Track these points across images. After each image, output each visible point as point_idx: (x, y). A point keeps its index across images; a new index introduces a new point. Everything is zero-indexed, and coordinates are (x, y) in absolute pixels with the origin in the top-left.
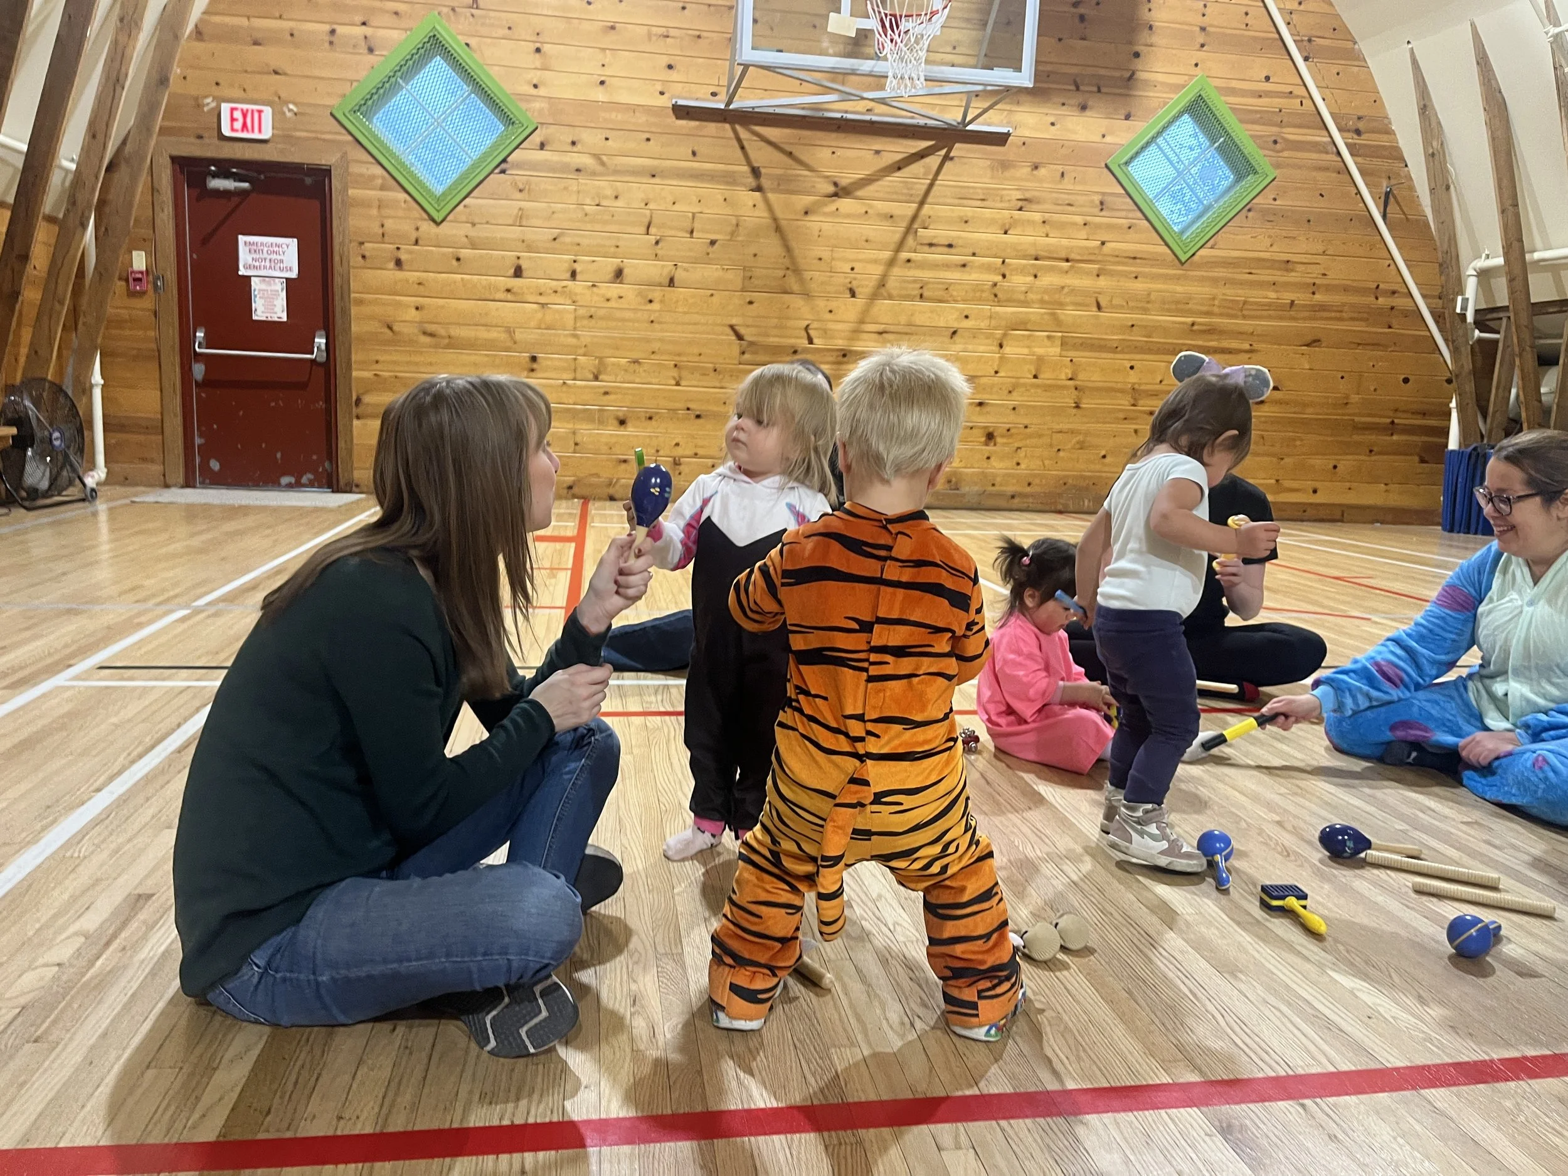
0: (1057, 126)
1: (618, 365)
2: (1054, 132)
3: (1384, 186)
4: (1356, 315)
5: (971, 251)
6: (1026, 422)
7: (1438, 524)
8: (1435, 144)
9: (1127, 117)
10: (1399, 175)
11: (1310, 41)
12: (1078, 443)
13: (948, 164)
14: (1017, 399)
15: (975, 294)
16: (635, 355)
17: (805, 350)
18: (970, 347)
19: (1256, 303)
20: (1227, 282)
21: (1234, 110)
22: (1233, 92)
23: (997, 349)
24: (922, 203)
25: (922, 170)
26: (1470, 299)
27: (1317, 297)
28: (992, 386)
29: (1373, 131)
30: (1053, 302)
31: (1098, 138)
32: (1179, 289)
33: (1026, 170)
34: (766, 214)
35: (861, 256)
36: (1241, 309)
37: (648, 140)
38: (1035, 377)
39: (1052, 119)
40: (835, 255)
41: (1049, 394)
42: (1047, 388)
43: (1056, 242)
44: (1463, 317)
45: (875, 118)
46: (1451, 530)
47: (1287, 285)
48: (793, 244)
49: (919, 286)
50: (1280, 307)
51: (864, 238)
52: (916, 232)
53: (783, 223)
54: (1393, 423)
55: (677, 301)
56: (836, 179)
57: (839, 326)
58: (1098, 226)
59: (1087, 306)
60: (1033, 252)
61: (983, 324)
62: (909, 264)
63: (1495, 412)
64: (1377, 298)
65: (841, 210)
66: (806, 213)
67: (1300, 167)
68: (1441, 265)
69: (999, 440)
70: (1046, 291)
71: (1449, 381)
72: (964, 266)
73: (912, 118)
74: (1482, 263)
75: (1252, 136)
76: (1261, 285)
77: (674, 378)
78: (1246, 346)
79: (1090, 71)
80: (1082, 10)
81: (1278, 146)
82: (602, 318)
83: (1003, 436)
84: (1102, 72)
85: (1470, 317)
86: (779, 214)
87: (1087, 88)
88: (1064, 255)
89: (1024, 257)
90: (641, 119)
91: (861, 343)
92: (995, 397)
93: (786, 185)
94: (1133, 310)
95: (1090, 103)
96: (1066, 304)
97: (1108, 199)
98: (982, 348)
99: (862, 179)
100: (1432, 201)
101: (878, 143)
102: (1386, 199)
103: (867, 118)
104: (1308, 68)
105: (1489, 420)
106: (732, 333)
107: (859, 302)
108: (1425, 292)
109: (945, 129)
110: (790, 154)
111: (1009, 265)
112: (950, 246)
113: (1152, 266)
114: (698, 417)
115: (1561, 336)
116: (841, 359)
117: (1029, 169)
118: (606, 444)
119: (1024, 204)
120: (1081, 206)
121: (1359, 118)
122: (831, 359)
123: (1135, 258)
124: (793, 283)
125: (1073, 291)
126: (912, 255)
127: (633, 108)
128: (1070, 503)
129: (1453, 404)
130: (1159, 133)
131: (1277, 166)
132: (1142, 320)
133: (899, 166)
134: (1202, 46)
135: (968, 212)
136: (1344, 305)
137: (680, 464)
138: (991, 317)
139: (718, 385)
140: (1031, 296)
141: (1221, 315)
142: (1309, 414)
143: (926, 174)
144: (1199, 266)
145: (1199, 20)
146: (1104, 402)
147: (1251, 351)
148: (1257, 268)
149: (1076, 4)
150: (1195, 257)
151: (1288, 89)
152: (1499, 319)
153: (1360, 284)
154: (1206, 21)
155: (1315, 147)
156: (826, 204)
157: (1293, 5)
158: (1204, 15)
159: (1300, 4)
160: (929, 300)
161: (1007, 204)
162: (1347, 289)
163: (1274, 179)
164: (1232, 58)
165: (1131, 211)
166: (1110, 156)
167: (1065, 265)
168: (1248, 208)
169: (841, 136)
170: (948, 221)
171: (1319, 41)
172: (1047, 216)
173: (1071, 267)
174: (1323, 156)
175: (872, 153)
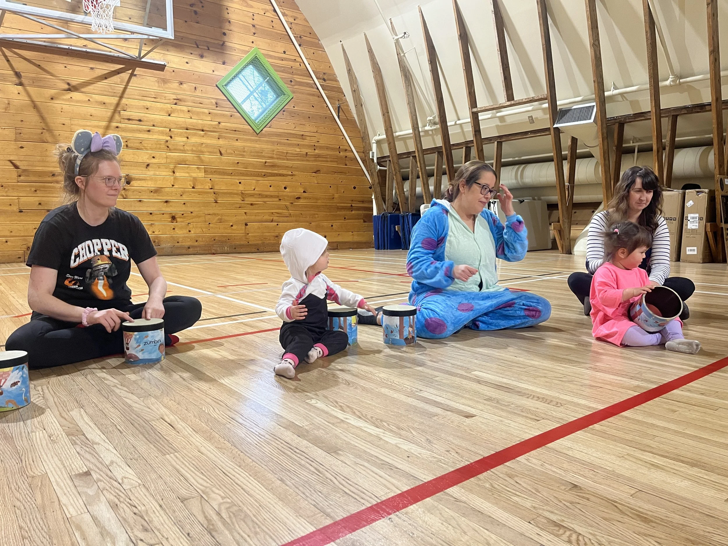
0: (190, 64)
2: (187, 67)
3: (337, 105)
4: (332, 160)
5: (152, 123)
6: (191, 210)
7: (373, 248)
8: (355, 86)
9: (224, 63)
10: (342, 99)
11: (300, 37)
12: (219, 219)
13: (134, 78)
14: (185, 198)
15: (156, 146)
18: (157, 173)
19: (292, 153)
20: (278, 143)
22: (271, 57)
23: (172, 173)
24: (121, 97)
25: (119, 80)
26: (375, 153)
27: (316, 151)
28: (172, 192)
29: (330, 80)
30: (198, 151)
31: (211, 72)
32: (257, 146)
33: (176, 85)
34: (26, 98)
35: (89, 124)
36: (285, 156)
38: (193, 188)
39: (187, 60)
40: (72, 122)
41: (201, 196)
42: (200, 193)
43: (195, 121)
44: (373, 160)
45: (88, 50)
46: (378, 249)
47: (304, 146)
48: (46, 115)
50: (302, 155)
51: (89, 114)
52: (120, 112)
53: (38, 104)
54: (352, 206)
56: (68, 81)
58: (216, 115)
59: (215, 153)
60: (185, 126)
61: (163, 161)
62: (118, 129)
63: (388, 200)
64: (340, 152)
65: (73, 98)
66: (52, 99)
67: (303, 93)
68: (362, 139)
69: (178, 220)
70: (194, 146)
71: (370, 188)
72: (149, 131)
73: (110, 52)
74: (377, 138)
75: (281, 78)
76: (293, 145)
78: (290, 173)
79: (202, 39)
80: (195, 8)
81: (292, 83)
83: (180, 217)
84: (208, 40)
85: (375, 161)
86: (35, 99)
87: (202, 47)
88: (201, 128)
89: (181, 128)
92: (174, 198)
93: (36, 82)
94: (237, 156)
95: (205, 54)
96: (205, 152)
97: (219, 102)
98: (164, 173)
99: (84, 82)
100: (357, 111)
101: (92, 64)
102: (339, 109)
103: (84, 50)
104: (301, 50)
105: (386, 203)
108: (357, 150)
109: (129, 59)
110: (38, 66)
111: (173, 132)
112: (140, 121)
113: (244, 135)
115: (409, 168)
117: (178, 84)
119: (177, 101)
120: (206, 104)
121: (324, 74)
123: (235, 131)
124: (47, 136)
125: (207, 146)
126: (119, 125)
128: (218, 249)
129: (373, 197)
130: (240, 72)
131: (293, 92)
132: (242, 160)
133: (105, 77)
134: (254, 34)
135: (148, 104)
136: (328, 155)
138: (167, 158)
139: (5, 194)
141: (277, 158)
142: (319, 203)
143: (122, 81)
144: (265, 136)
145: (251, 21)
146: (229, 199)
147: (292, 175)
148: (290, 138)
149: (191, 5)
150: (263, 131)
151: (294, 58)
152: (386, 161)
153: (333, 146)
154: (255, 22)
155: (308, 85)
156: (63, 95)
157: (291, 20)
158: (253, 19)
159: (295, 20)
160: (132, 148)
161: (168, 101)
162: (327, 148)
163: (292, 98)
164: (268, 41)
165: (231, 108)
166: (218, 81)
167: (202, 133)
168: (283, 110)
169: (69, 58)
170: (138, 108)
171: (304, 38)
172: (190, 108)
173: (205, 134)
174: (312, 89)
175: (88, 69)
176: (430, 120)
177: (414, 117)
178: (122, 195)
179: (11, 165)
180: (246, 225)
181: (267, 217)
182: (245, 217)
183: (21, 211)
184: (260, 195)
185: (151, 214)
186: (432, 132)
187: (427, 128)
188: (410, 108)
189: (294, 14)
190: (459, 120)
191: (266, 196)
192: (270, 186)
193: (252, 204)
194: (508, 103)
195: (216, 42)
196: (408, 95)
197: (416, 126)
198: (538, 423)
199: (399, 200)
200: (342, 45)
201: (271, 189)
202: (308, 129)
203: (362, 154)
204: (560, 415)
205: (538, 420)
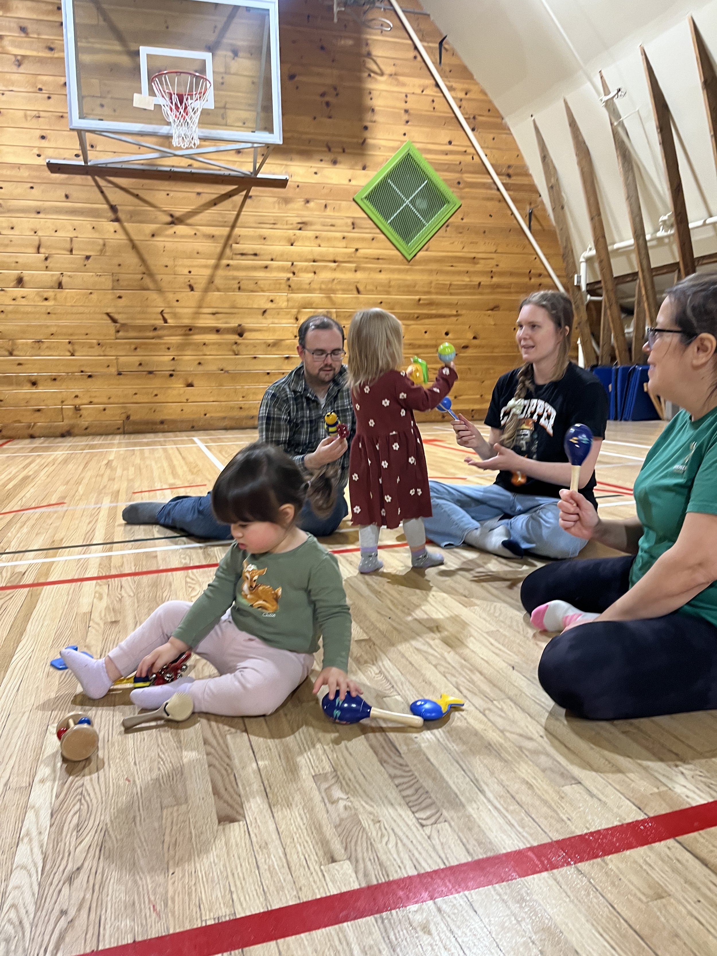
0: (319, 175)
1: (27, 344)
2: (315, 179)
3: (528, 210)
4: (518, 290)
5: (270, 258)
8: (553, 180)
9: (364, 168)
10: (536, 202)
11: (474, 118)
13: (248, 201)
15: (276, 286)
16: (39, 337)
17: (162, 328)
19: (457, 285)
20: (438, 272)
21: (431, 163)
22: (430, 151)
23: (293, 321)
24: (233, 227)
25: (231, 206)
26: (583, 276)
27: (495, 280)
29: (517, 175)
30: (328, 289)
31: (347, 182)
32: (409, 278)
33: (299, 204)
34: (124, 237)
35: (195, 263)
36: (449, 289)
37: (32, 188)
39: (315, 170)
40: (177, 263)
43: (326, 250)
44: (579, 287)
45: (194, 171)
47: (476, 273)
48: (146, 257)
49: (237, 281)
50: (473, 287)
51: (196, 251)
52: (231, 246)
53: (137, 243)
55: (66, 298)
56: (172, 212)
57: (185, 310)
58: (353, 239)
59: (352, 290)
60: (311, 257)
61: (284, 305)
62: (228, 268)
63: (604, 344)
65: (177, 232)
66: (153, 235)
67: (475, 198)
68: (563, 256)
70: (323, 282)
72: (266, 267)
73: (219, 170)
74: (588, 254)
76: (459, 273)
77: (69, 351)
78: (454, 312)
79: (337, 139)
80: (327, 99)
81: (461, 186)
82: (11, 312)
84: (345, 139)
85: (584, 288)
86: (134, 237)
87: (336, 150)
88: (331, 258)
89: (306, 261)
90: (25, 173)
91: (201, 321)
93: (133, 216)
94: (380, 292)
95: (339, 159)
96: (337, 290)
97: (357, 221)
98: (284, 321)
99: (190, 212)
101: (199, 188)
102: (530, 217)
103: (188, 170)
104: (475, 136)
105: (601, 350)
106: (108, 318)
107: (197, 294)
108: (558, 274)
109: (243, 178)
110: (137, 196)
111: (297, 266)
112: (255, 255)
113: (390, 264)
114: (90, 376)
115: (634, 296)
116: (188, 332)
117: (303, 203)
118: (24, 399)
119: (302, 225)
120: (340, 226)
121: (509, 167)
122: (180, 332)
123: (378, 259)
125: (340, 282)
126: (231, 262)
127: (19, 166)
129: (579, 342)
131: (462, 198)
132: (387, 298)
133: (215, 203)
134: (407, 122)
135: (265, 232)
136: (511, 284)
137: (80, 410)
138: (288, 301)
139: (102, 354)
140: (313, 286)
141: (437, 293)
142: (497, 353)
143: (234, 206)
144: (419, 263)
145: (403, 105)
147: (457, 316)
148: (456, 263)
149: (323, 95)
150: (417, 257)
151: (464, 149)
152: (601, 288)
153: (519, 271)
154: (407, 106)
155: (484, 185)
156: (166, 229)
157: (461, 95)
158: (406, 102)
159: (466, 94)
160: (245, 290)
161: (291, 227)
162: (511, 274)
163: (461, 206)
164: (427, 130)
165: (372, 228)
166: (355, 193)
167: (333, 265)
168: (446, 225)
169: (172, 183)
170: (252, 238)
171: (480, 118)
172: (318, 233)
173: (338, 266)
174: (489, 192)
175: (195, 194)
176: (664, 222)
177: (637, 219)
178: (234, 351)
183: (120, 374)
184: (412, 346)
185: (268, 373)
186: (670, 240)
187: (661, 233)
188: (630, 205)
189: (466, 86)
190: (711, 216)
191: (420, 347)
192: (426, 332)
195: (355, 140)
196: (627, 185)
197: (639, 232)
198: (321, 871)
199: (615, 346)
200: (534, 121)
201: (427, 336)
202: (482, 248)
203: (565, 280)
204: (395, 856)
205: (333, 860)
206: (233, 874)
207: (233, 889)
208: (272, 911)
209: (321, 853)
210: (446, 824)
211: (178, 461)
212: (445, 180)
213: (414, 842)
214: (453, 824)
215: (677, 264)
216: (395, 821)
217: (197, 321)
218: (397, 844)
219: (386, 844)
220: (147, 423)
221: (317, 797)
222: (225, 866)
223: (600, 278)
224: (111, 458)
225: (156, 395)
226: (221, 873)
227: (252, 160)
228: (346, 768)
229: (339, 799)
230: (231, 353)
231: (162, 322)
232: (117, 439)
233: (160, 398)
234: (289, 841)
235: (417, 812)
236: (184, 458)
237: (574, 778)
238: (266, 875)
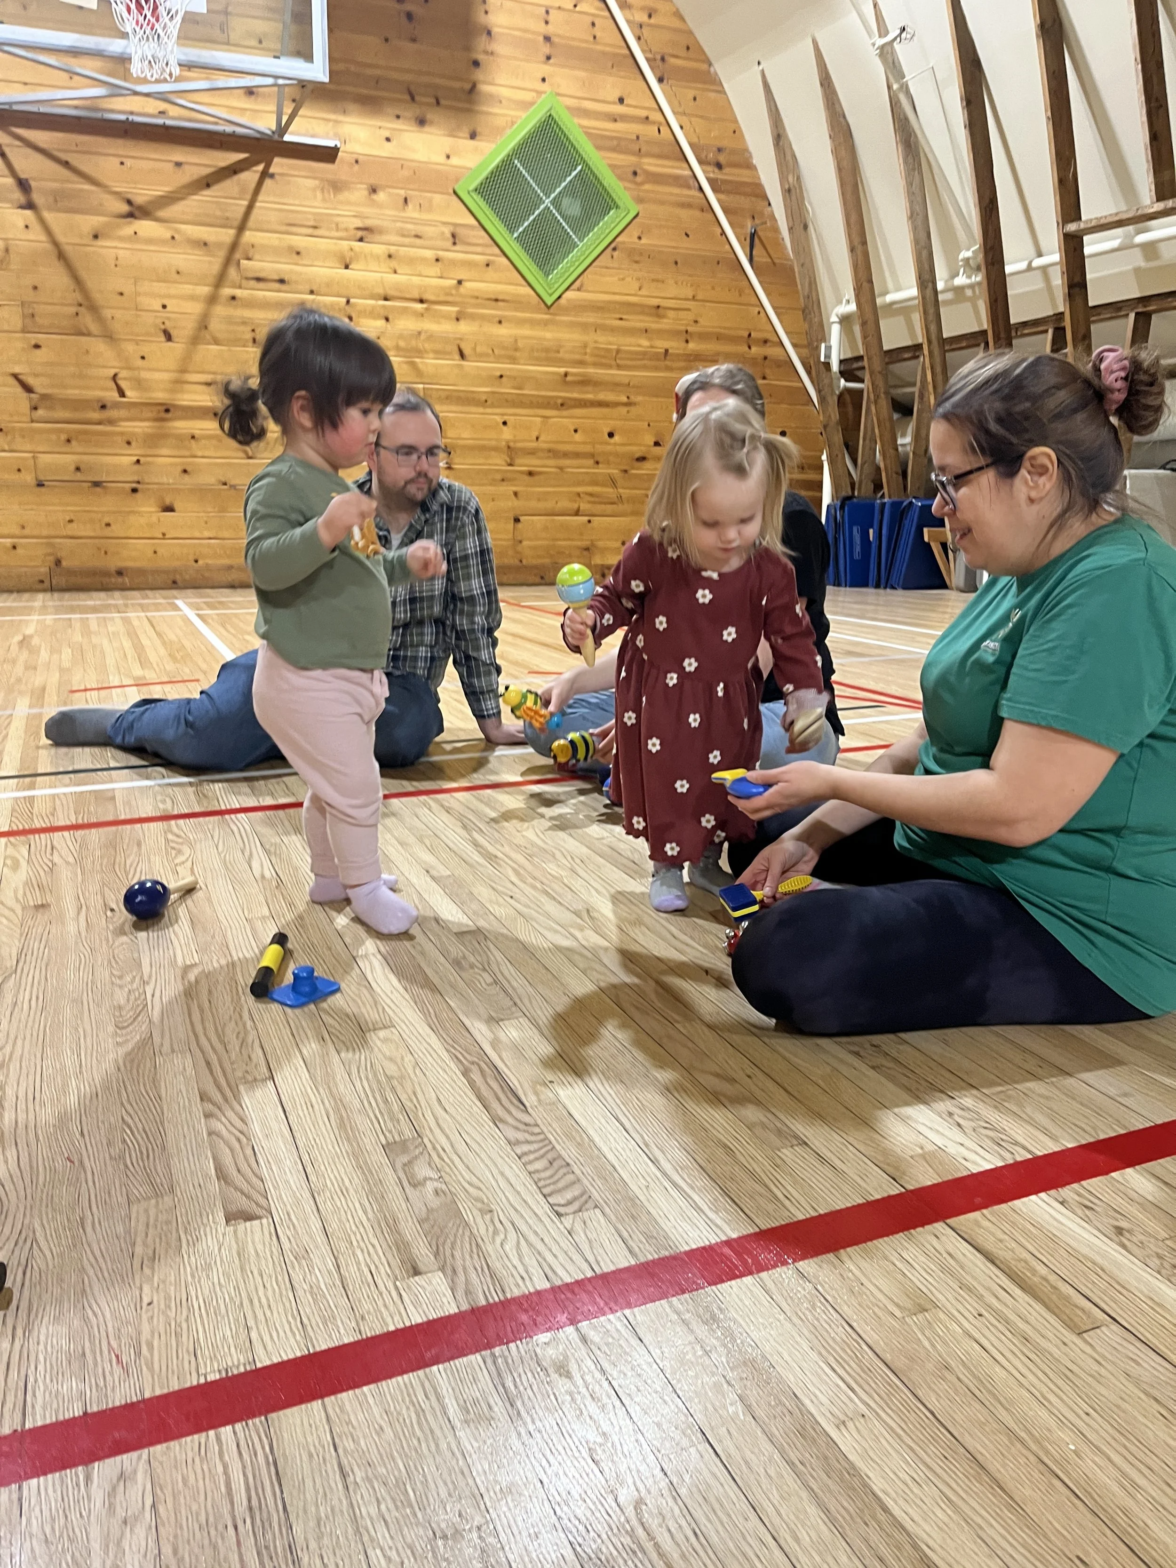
0: (394, 142)
2: (387, 151)
3: (748, 228)
5: (308, 288)
8: (791, 178)
9: (473, 136)
10: (762, 214)
11: (663, 59)
13: (268, 182)
17: (116, 405)
19: (629, 352)
21: (588, 135)
22: (586, 114)
24: (241, 228)
25: (237, 189)
26: (834, 347)
27: (691, 345)
29: (734, 165)
30: (409, 349)
31: (442, 159)
32: (548, 335)
33: (359, 193)
34: (43, 237)
35: (173, 291)
36: (615, 358)
39: (387, 134)
40: (141, 290)
43: (406, 280)
44: (827, 365)
45: (169, 122)
46: (839, 585)
47: (661, 333)
48: (83, 274)
49: (249, 328)
50: (655, 357)
51: (175, 270)
52: (238, 263)
53: (68, 249)
56: (129, 196)
57: (157, 376)
58: (453, 263)
59: (450, 353)
60: (381, 291)
62: (234, 302)
63: (865, 465)
64: (750, 347)
65: (140, 233)
66: (96, 237)
67: (662, 203)
68: (803, 312)
70: (401, 336)
71: (822, 434)
73: (216, 124)
74: (844, 309)
75: (610, 165)
76: (633, 331)
78: (624, 399)
79: (425, 79)
80: (409, 7)
81: (639, 179)
84: (438, 81)
85: (835, 367)
86: (61, 238)
87: (424, 100)
88: (417, 296)
89: (372, 297)
91: (186, 396)
94: (498, 359)
95: (429, 116)
96: (426, 352)
97: (460, 231)
99: (162, 197)
100: (792, 241)
101: (179, 154)
102: (752, 241)
103: (160, 121)
104: (663, 91)
105: (859, 469)
106: (18, 384)
107: (177, 348)
108: (795, 341)
109: (257, 139)
110: (66, 164)
111: (355, 305)
113: (516, 310)
115: (914, 384)
116: (163, 415)
117: (366, 193)
119: (365, 233)
120: (431, 238)
121: (719, 150)
122: (149, 415)
123: (497, 300)
124: (88, 321)
125: (431, 337)
126: (238, 292)
129: (824, 457)
131: (639, 200)
132: (510, 369)
133: (207, 182)
134: (549, 58)
135: (299, 241)
136: (718, 354)
139: (6, 448)
141: (595, 365)
143: (243, 190)
144: (566, 310)
145: (542, 28)
146: (478, 461)
147: (628, 404)
148: (627, 313)
150: (562, 301)
151: (643, 113)
152: (863, 368)
153: (732, 333)
154: (550, 29)
155: (677, 181)
156: (120, 227)
157: (642, 17)
158: (547, 23)
159: (650, 16)
161: (344, 234)
162: (719, 337)
163: (637, 215)
164: (582, 74)
165: (486, 246)
166: (457, 180)
167: (419, 306)
168: (612, 246)
169: (130, 143)
170: (276, 251)
171: (673, 61)
172: (393, 249)
173: (427, 309)
174: (686, 192)
175: (171, 166)
176: (967, 260)
177: (925, 253)
179: (15, 383)
180: (517, 520)
181: (565, 504)
182: (516, 503)
183: (40, 485)
184: (553, 453)
186: (974, 292)
187: (961, 280)
188: (915, 229)
190: (1040, 255)
191: (566, 455)
192: (576, 431)
193: (530, 474)
194: (1159, 206)
196: (910, 194)
197: (927, 276)
198: (397, 1288)
199: (882, 466)
200: (763, 72)
201: (578, 437)
202: (672, 290)
203: (805, 352)
204: (516, 1261)
205: (416, 1272)
206: (251, 1301)
207: (251, 1323)
208: (316, 1354)
209: (396, 1262)
210: (597, 1211)
211: (148, 639)
212: (613, 167)
213: (546, 1240)
214: (607, 1210)
215: (984, 333)
216: (516, 1210)
217: (179, 396)
218: (518, 1243)
219: (502, 1244)
220: (94, 573)
221: (390, 1177)
222: (237, 1288)
223: (862, 353)
224: (30, 630)
225: (108, 525)
226: (231, 1298)
227: (275, 109)
228: (437, 1131)
229: (426, 1179)
230: (242, 455)
231: (116, 394)
232: (40, 599)
233: (116, 529)
234: (343, 1246)
235: (550, 1195)
236: (159, 635)
237: (796, 1137)
238: (306, 1299)
